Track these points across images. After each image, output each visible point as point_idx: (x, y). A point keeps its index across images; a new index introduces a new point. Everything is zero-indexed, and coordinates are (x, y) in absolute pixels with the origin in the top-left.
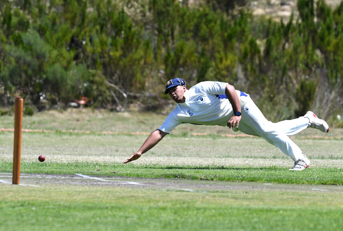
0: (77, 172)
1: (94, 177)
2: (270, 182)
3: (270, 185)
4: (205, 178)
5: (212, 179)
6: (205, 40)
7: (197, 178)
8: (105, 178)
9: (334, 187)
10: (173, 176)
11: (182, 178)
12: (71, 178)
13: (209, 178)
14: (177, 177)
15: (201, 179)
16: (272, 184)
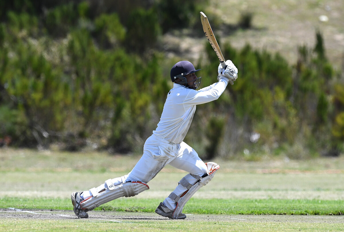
0: (10, 206)
1: (26, 210)
2: (191, 213)
3: (191, 215)
4: (130, 210)
5: (137, 211)
6: (119, 82)
7: (123, 210)
8: (37, 211)
9: (251, 217)
10: (100, 209)
11: (109, 210)
12: (4, 211)
13: (134, 210)
14: (103, 209)
15: (126, 211)
16: (193, 215)
